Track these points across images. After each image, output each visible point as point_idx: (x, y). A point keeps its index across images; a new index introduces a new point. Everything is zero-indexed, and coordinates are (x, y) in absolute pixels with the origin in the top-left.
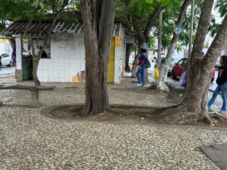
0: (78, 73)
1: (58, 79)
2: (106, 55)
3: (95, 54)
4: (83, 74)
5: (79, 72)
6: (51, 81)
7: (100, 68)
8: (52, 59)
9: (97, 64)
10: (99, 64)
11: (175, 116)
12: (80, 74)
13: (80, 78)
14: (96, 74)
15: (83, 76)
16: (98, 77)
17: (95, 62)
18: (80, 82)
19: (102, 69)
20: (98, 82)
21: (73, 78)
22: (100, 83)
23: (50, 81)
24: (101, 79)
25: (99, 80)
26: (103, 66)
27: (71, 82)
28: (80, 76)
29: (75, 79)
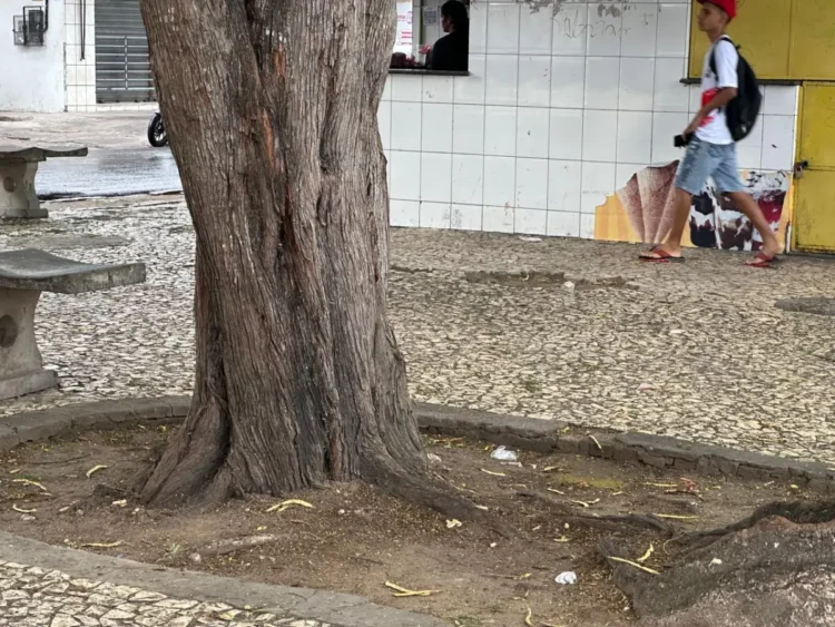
0: (635, 177)
1: (510, 210)
2: (305, 34)
3: (185, 22)
4: (668, 184)
5: (638, 170)
6: (464, 228)
7: (255, 139)
8: (477, 78)
9: (217, 102)
10: (242, 103)
11: (794, 598)
12: (644, 185)
13: (646, 213)
14: (223, 186)
15: (665, 196)
16: (241, 209)
17: (203, 91)
18: (647, 241)
19: (272, 143)
20: (249, 251)
21: (602, 212)
22: (270, 255)
23: (459, 222)
24: (273, 226)
25: (260, 230)
26: (280, 123)
27: (584, 236)
28: (645, 200)
29: (612, 219)
